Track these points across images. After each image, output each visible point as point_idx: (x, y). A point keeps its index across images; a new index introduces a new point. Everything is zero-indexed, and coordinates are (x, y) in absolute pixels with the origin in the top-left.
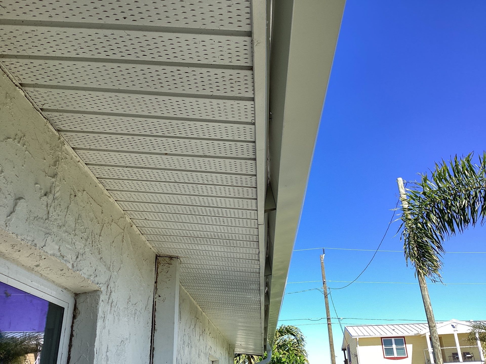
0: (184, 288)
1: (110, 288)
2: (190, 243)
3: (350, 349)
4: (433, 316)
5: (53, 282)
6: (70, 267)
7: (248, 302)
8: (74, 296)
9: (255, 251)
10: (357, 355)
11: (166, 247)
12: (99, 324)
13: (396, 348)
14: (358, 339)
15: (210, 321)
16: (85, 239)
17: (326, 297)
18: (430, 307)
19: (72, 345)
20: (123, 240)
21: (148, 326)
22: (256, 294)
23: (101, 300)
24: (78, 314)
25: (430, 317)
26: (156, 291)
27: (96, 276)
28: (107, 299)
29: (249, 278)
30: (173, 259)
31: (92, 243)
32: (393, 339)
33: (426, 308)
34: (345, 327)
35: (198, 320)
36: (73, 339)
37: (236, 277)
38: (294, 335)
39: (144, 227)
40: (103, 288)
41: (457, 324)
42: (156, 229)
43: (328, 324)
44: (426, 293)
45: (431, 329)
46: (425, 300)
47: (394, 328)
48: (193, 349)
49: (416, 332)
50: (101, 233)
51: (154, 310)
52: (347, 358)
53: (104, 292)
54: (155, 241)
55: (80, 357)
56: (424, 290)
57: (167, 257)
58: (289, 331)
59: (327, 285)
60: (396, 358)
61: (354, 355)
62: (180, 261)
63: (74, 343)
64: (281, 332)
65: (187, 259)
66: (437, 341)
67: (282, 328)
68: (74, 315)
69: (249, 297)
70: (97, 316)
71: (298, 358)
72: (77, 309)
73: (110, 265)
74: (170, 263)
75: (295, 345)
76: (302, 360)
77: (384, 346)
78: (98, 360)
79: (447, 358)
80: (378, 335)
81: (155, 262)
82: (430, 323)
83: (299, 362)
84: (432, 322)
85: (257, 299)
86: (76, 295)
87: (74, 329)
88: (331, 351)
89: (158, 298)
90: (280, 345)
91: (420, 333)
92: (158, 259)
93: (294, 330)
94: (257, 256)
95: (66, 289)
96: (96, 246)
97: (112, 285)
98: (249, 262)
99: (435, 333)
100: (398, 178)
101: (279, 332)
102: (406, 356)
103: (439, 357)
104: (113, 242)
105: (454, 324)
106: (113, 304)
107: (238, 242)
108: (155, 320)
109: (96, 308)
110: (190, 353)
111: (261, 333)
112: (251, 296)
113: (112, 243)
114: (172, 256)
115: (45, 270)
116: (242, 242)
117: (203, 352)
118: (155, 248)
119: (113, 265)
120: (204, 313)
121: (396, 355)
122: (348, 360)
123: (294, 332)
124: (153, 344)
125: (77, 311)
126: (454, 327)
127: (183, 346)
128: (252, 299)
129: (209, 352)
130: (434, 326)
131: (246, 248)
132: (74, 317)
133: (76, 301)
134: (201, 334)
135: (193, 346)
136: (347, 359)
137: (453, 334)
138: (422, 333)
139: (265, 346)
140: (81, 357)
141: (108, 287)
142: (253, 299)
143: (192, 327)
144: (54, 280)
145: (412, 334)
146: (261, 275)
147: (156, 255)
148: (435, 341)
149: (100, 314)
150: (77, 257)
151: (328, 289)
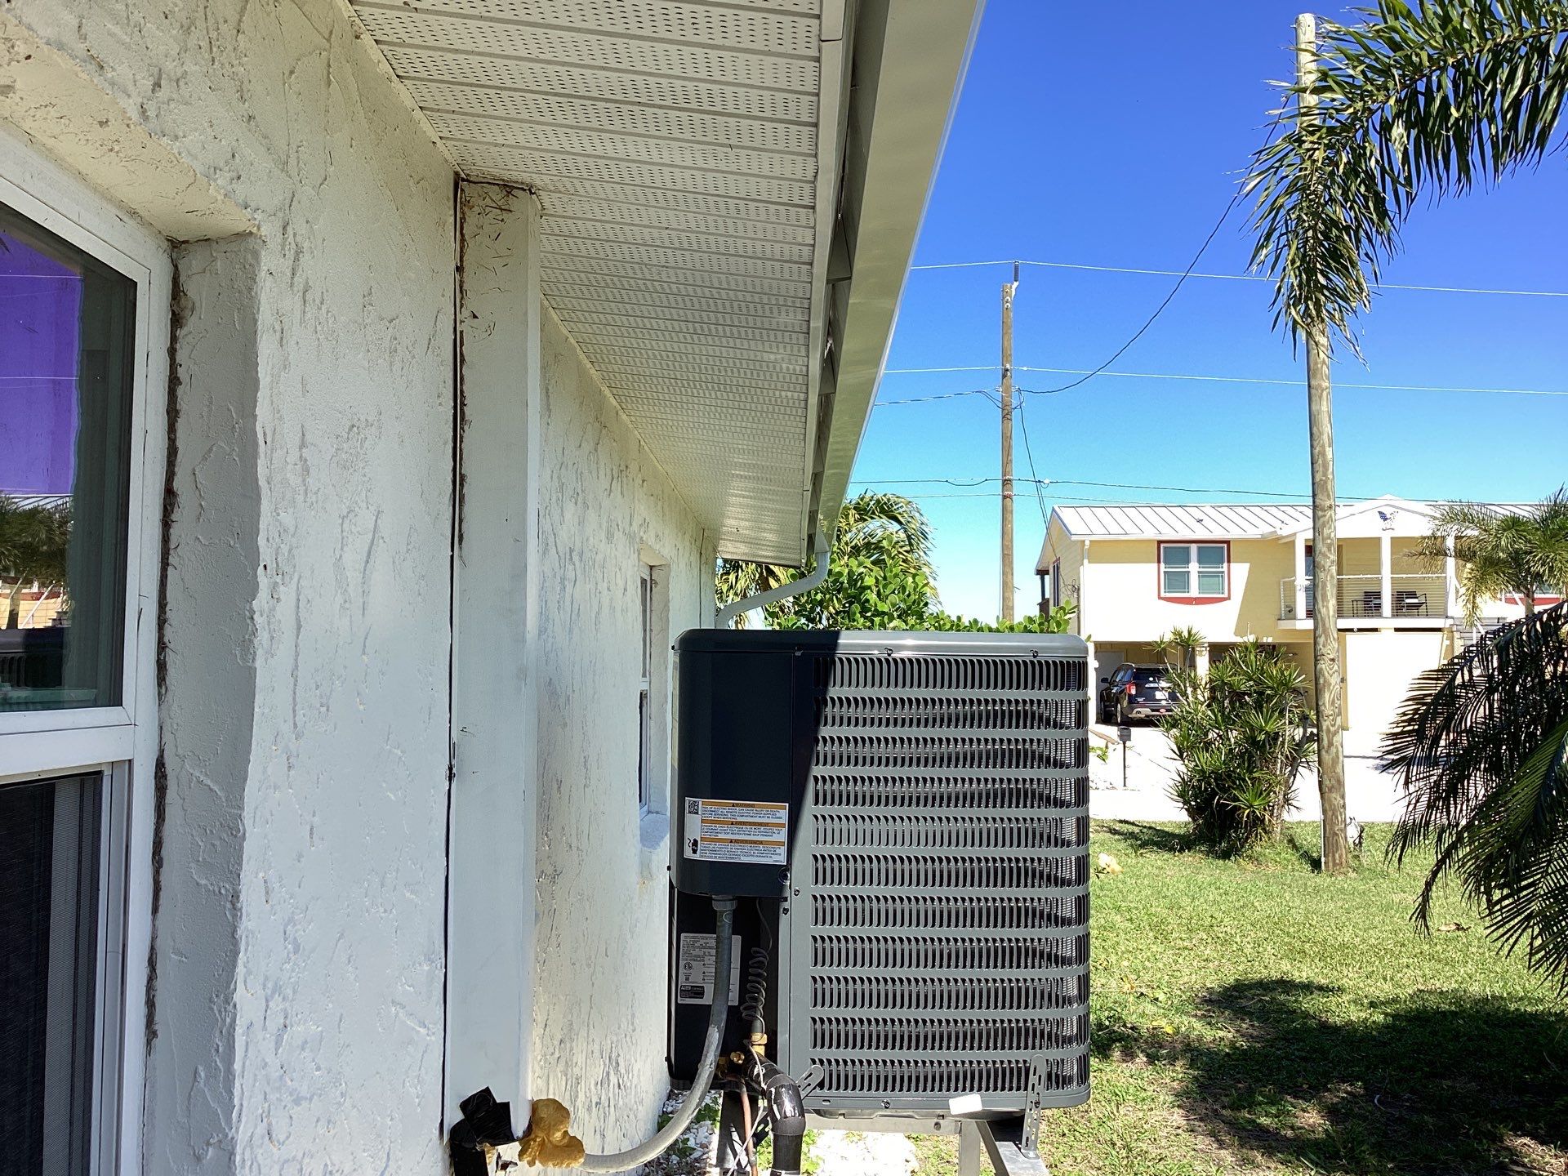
0: (556, 318)
1: (295, 235)
2: (571, 127)
3: (1061, 569)
4: (1330, 477)
5: (81, 176)
6: (134, 114)
7: (768, 378)
8: (169, 251)
9: (802, 168)
10: (1079, 589)
11: (489, 139)
12: (266, 347)
13: (1199, 572)
14: (1087, 543)
15: (643, 443)
16: (182, 27)
17: (1006, 416)
18: (1327, 449)
19: (177, 412)
20: (329, 77)
21: (440, 404)
22: (796, 348)
23: (265, 268)
24: (187, 313)
25: (1321, 480)
26: (462, 298)
27: (239, 178)
28: (289, 274)
29: (775, 284)
30: (515, 192)
31: (211, 48)
32: (1194, 548)
33: (1316, 451)
34: (1053, 509)
35: (604, 432)
36: (180, 391)
37: (730, 277)
38: (900, 523)
39: (403, 44)
40: (269, 230)
41: (1397, 510)
42: (449, 56)
43: (1005, 497)
44: (1324, 408)
45: (1320, 513)
46: (1315, 430)
47: (1199, 515)
48: (591, 515)
49: (1268, 529)
50: (240, 21)
51: (458, 360)
52: (1047, 596)
53: (274, 243)
54: (447, 112)
55: (210, 450)
56: (1320, 397)
57: (494, 184)
58: (886, 510)
59: (1015, 382)
60: (1195, 599)
61: (1070, 587)
62: (540, 207)
63: (183, 405)
64: (863, 511)
65: (565, 198)
66: (1330, 550)
67: (867, 499)
68: (173, 313)
69: (772, 357)
70: (255, 321)
71: (910, 579)
72: (182, 294)
73: (288, 156)
74: (507, 207)
75: (901, 547)
76: (921, 585)
77: (1162, 565)
78: (271, 463)
79: (1347, 605)
80: (1151, 534)
81: (452, 196)
82: (1319, 496)
83: (912, 591)
84: (1326, 494)
85: (798, 368)
86: (176, 246)
87: (180, 357)
88: (1004, 573)
89: (469, 321)
90: (856, 545)
91: (1280, 532)
92: (462, 190)
93: (902, 507)
94: (807, 187)
95: (133, 213)
96: (227, 65)
97: (298, 226)
98: (777, 212)
99: (1328, 526)
100: (1300, 16)
101: (855, 508)
102: (1226, 595)
103: (1329, 594)
104: (292, 72)
105: (1387, 511)
106: (309, 296)
107: (744, 122)
108: (462, 392)
109: (250, 292)
110: (581, 522)
111: (800, 491)
112: (779, 356)
113: (287, 73)
114: (512, 182)
115: (39, 113)
116: (756, 124)
117: (621, 530)
118: (449, 143)
119: (298, 158)
120: (624, 417)
121: (1194, 592)
122: (1051, 602)
123: (900, 514)
124: (461, 464)
125: (183, 302)
126: (1385, 519)
127: (560, 495)
128: (781, 368)
129: (642, 534)
130: (1330, 507)
131: (772, 151)
132: (176, 321)
133: (176, 267)
134: (616, 476)
135: (590, 505)
136: (1048, 600)
137: (1379, 539)
138: (1285, 531)
139: (811, 539)
140: (214, 449)
141: (284, 228)
142: (784, 366)
143: (587, 447)
144: (84, 172)
145: (1253, 533)
146: (815, 271)
147: (457, 174)
148: (1324, 549)
149: (265, 316)
150: (157, 85)
151: (1015, 394)
